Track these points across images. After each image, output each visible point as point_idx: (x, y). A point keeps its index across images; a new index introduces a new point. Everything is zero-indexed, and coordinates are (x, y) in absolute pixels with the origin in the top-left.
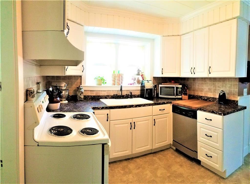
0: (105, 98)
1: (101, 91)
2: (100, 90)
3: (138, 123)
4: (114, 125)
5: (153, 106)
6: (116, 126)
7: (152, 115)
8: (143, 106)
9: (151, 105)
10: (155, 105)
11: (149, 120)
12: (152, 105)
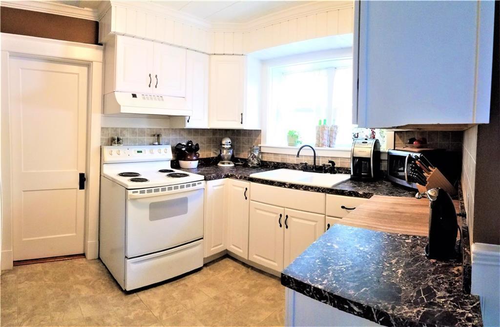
0: (292, 168)
1: (289, 155)
2: (287, 153)
3: (294, 220)
4: (256, 209)
5: (327, 194)
6: (258, 211)
7: (323, 212)
8: (304, 190)
9: (320, 192)
10: (331, 194)
11: (316, 222)
12: (323, 192)
